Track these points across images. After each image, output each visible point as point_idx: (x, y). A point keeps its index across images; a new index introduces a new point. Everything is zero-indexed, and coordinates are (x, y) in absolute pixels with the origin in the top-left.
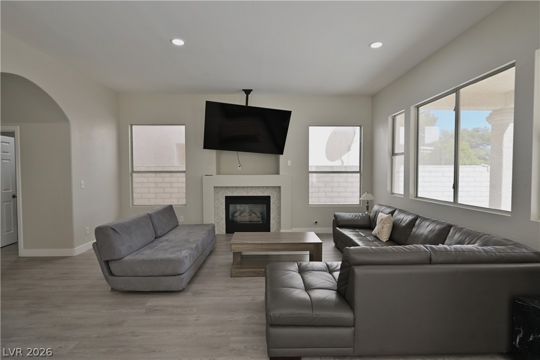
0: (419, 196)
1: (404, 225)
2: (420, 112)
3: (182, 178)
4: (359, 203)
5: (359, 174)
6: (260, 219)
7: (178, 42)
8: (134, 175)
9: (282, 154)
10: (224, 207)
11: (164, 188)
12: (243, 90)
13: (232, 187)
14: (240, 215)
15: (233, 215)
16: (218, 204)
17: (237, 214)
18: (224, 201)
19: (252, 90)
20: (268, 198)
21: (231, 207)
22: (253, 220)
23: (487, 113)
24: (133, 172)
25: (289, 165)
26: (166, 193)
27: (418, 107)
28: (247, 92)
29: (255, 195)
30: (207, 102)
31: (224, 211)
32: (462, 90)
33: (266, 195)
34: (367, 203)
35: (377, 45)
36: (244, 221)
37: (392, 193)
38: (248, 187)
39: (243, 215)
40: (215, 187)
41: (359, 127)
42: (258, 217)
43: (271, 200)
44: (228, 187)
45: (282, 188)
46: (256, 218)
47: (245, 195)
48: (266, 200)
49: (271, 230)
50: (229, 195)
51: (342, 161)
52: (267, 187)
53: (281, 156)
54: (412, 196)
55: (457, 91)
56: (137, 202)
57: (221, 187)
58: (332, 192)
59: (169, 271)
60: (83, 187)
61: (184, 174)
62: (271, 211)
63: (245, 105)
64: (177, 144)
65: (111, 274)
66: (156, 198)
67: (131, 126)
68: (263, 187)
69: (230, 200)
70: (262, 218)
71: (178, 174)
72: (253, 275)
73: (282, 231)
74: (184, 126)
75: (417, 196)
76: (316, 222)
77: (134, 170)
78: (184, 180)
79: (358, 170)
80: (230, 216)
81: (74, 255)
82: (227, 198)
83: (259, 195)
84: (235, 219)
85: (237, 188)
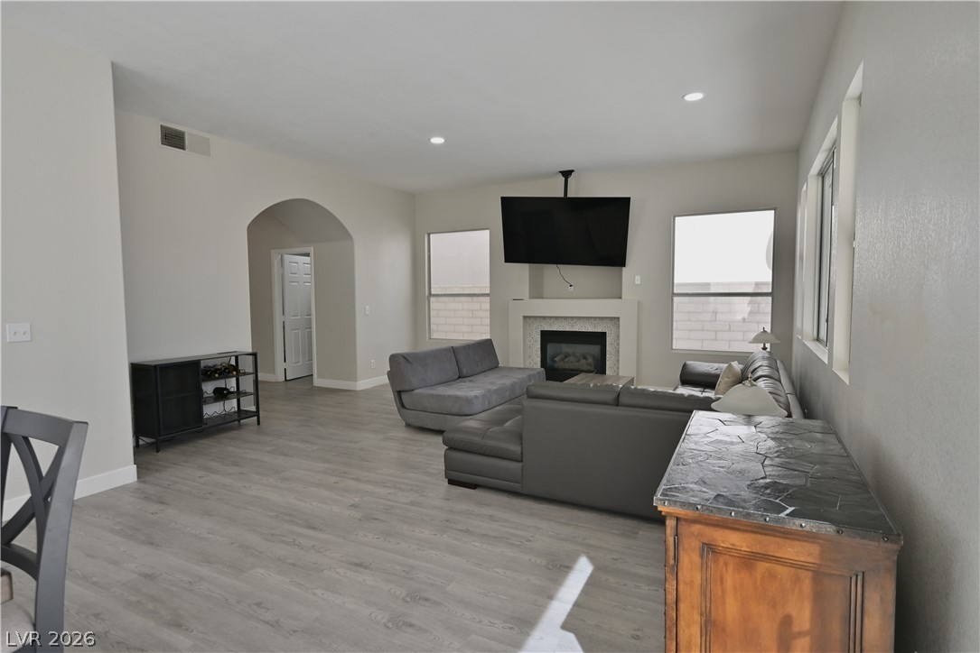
3: (486, 304)
6: (591, 368)
8: (432, 299)
10: (538, 345)
12: (560, 172)
13: (551, 318)
14: (563, 360)
15: (552, 359)
16: (530, 341)
17: (558, 358)
18: (539, 337)
19: (573, 171)
20: (604, 334)
21: (551, 348)
22: (581, 368)
24: (430, 294)
25: (638, 282)
28: (566, 174)
29: (584, 330)
30: (502, 198)
31: (540, 353)
33: (600, 330)
34: (764, 349)
36: (568, 368)
38: (573, 318)
39: (566, 360)
40: (525, 317)
41: (773, 211)
42: (588, 364)
43: (608, 339)
44: (544, 318)
45: (621, 320)
46: (586, 366)
47: (568, 329)
48: (600, 338)
50: (546, 329)
52: (602, 319)
53: (624, 268)
56: (435, 336)
57: (536, 317)
59: (455, 410)
60: (368, 313)
61: (488, 299)
62: (607, 356)
63: (563, 196)
65: (403, 406)
67: (429, 235)
68: (594, 319)
69: (547, 337)
70: (595, 367)
74: (488, 231)
77: (433, 292)
78: (487, 306)
80: (548, 360)
81: (358, 389)
82: (544, 334)
83: (590, 330)
84: (556, 365)
85: (557, 318)
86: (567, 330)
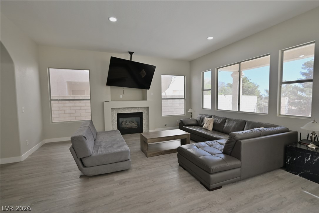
0: (218, 109)
1: (219, 122)
2: (219, 71)
3: (88, 103)
4: (184, 114)
5: (184, 100)
6: (137, 126)
7: (113, 19)
8: (52, 102)
9: (149, 89)
10: (116, 120)
11: (65, 110)
12: (129, 52)
13: (121, 108)
14: (125, 124)
16: (113, 118)
17: (123, 124)
18: (116, 116)
19: (134, 52)
21: (121, 120)
22: (133, 126)
23: (231, 73)
25: (152, 95)
26: (66, 114)
27: (218, 69)
28: (131, 53)
29: (134, 112)
30: (111, 57)
31: (117, 122)
32: (241, 63)
33: (140, 112)
34: (191, 114)
35: (210, 38)
36: (128, 127)
37: (203, 108)
38: (130, 108)
40: (112, 108)
41: (184, 76)
42: (136, 124)
43: (143, 114)
44: (118, 108)
45: (150, 108)
46: (134, 125)
48: (140, 115)
49: (143, 131)
50: (119, 113)
51: (165, 93)
52: (141, 108)
53: (148, 90)
54: (215, 110)
55: (239, 63)
57: (115, 108)
58: (165, 109)
60: (23, 111)
61: (89, 101)
62: (143, 120)
63: (130, 60)
64: (67, 82)
65: (84, 166)
66: (59, 117)
67: (49, 68)
68: (138, 108)
69: (119, 116)
70: (138, 125)
71: (75, 101)
72: (159, 154)
73: (150, 131)
74: (88, 71)
75: (217, 109)
76: (166, 125)
77: (52, 99)
79: (184, 98)
80: (120, 125)
81: (21, 161)
82: (118, 114)
83: (137, 112)
84: (122, 126)
85: (124, 108)
86: (128, 112)
